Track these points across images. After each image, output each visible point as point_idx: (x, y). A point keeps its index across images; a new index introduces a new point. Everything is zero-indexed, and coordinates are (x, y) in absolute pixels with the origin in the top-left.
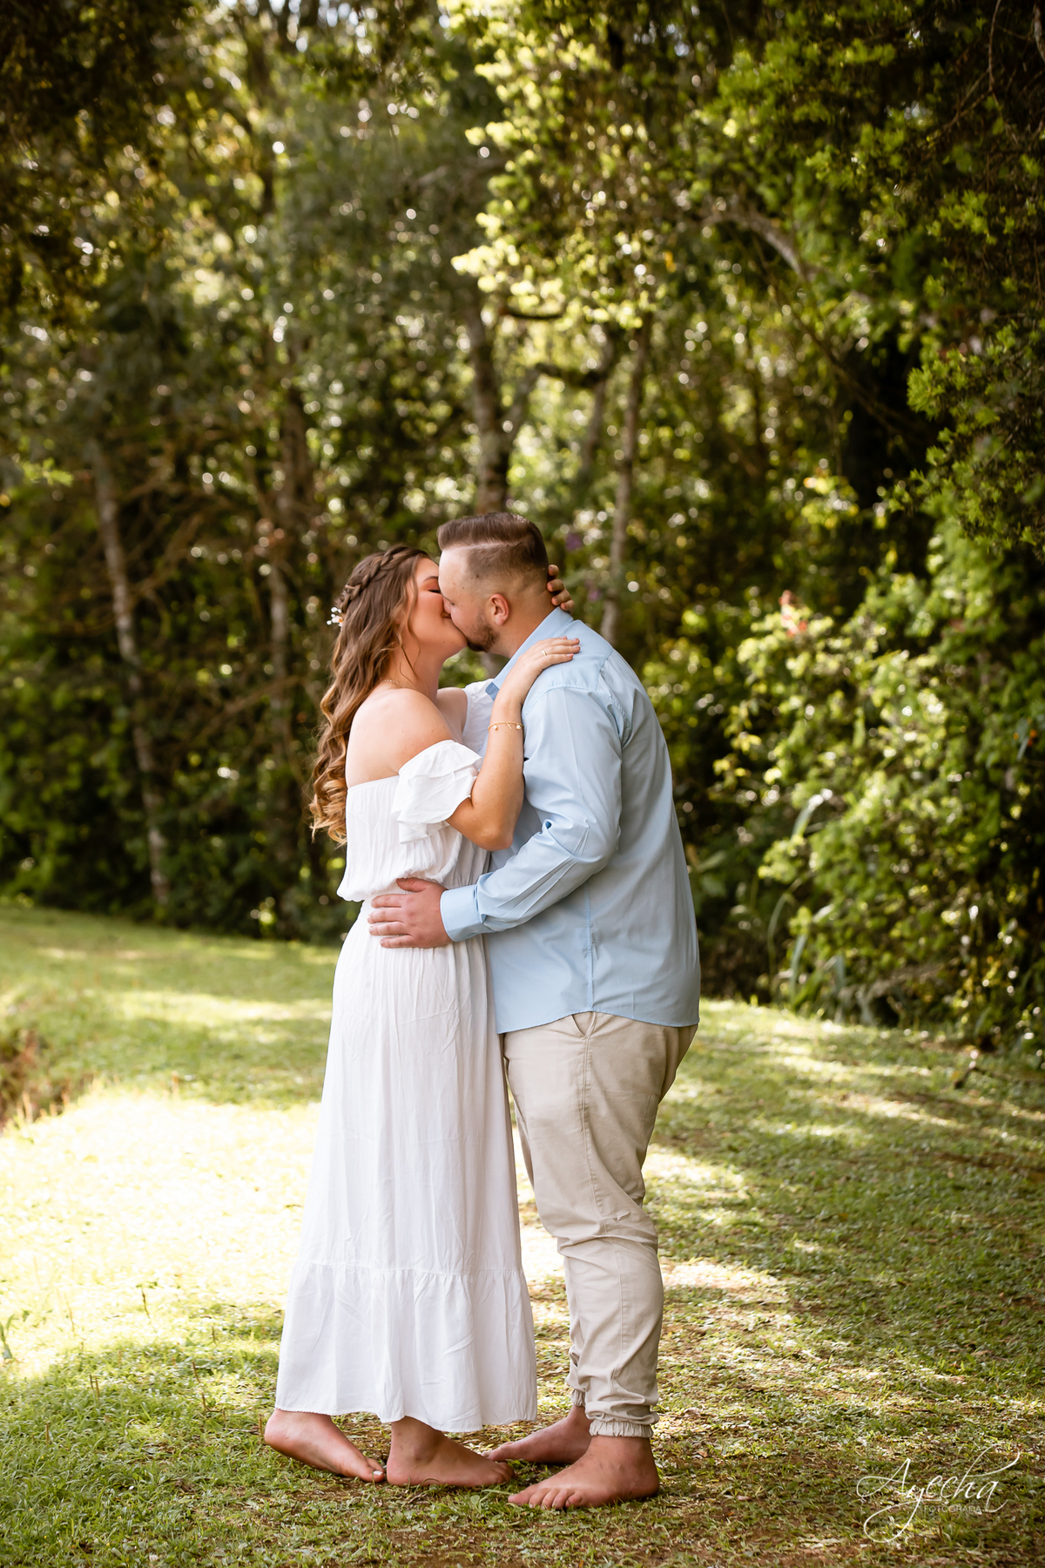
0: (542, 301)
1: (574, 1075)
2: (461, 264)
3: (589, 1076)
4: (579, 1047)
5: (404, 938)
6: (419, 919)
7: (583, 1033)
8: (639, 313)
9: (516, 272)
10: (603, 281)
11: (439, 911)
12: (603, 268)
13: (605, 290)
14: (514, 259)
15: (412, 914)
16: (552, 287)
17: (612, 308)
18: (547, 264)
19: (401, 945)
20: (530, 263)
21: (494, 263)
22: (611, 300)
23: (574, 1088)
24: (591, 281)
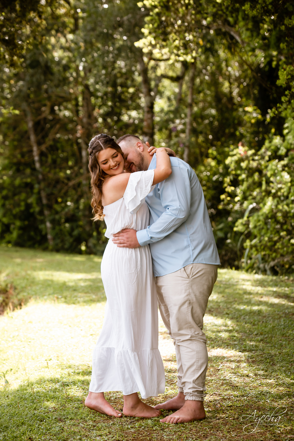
0: (162, 55)
1: (186, 290)
2: (137, 44)
3: (190, 290)
4: (187, 282)
5: (125, 245)
6: (130, 240)
7: (189, 277)
8: (193, 57)
9: (154, 46)
10: (181, 48)
11: (136, 237)
12: (181, 44)
13: (182, 51)
14: (153, 42)
15: (128, 238)
16: (166, 50)
17: (185, 56)
18: (164, 43)
19: (124, 247)
20: (158, 43)
21: (147, 44)
22: (184, 54)
23: (186, 294)
24: (178, 48)
